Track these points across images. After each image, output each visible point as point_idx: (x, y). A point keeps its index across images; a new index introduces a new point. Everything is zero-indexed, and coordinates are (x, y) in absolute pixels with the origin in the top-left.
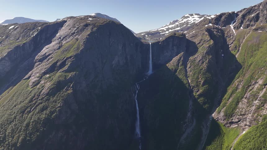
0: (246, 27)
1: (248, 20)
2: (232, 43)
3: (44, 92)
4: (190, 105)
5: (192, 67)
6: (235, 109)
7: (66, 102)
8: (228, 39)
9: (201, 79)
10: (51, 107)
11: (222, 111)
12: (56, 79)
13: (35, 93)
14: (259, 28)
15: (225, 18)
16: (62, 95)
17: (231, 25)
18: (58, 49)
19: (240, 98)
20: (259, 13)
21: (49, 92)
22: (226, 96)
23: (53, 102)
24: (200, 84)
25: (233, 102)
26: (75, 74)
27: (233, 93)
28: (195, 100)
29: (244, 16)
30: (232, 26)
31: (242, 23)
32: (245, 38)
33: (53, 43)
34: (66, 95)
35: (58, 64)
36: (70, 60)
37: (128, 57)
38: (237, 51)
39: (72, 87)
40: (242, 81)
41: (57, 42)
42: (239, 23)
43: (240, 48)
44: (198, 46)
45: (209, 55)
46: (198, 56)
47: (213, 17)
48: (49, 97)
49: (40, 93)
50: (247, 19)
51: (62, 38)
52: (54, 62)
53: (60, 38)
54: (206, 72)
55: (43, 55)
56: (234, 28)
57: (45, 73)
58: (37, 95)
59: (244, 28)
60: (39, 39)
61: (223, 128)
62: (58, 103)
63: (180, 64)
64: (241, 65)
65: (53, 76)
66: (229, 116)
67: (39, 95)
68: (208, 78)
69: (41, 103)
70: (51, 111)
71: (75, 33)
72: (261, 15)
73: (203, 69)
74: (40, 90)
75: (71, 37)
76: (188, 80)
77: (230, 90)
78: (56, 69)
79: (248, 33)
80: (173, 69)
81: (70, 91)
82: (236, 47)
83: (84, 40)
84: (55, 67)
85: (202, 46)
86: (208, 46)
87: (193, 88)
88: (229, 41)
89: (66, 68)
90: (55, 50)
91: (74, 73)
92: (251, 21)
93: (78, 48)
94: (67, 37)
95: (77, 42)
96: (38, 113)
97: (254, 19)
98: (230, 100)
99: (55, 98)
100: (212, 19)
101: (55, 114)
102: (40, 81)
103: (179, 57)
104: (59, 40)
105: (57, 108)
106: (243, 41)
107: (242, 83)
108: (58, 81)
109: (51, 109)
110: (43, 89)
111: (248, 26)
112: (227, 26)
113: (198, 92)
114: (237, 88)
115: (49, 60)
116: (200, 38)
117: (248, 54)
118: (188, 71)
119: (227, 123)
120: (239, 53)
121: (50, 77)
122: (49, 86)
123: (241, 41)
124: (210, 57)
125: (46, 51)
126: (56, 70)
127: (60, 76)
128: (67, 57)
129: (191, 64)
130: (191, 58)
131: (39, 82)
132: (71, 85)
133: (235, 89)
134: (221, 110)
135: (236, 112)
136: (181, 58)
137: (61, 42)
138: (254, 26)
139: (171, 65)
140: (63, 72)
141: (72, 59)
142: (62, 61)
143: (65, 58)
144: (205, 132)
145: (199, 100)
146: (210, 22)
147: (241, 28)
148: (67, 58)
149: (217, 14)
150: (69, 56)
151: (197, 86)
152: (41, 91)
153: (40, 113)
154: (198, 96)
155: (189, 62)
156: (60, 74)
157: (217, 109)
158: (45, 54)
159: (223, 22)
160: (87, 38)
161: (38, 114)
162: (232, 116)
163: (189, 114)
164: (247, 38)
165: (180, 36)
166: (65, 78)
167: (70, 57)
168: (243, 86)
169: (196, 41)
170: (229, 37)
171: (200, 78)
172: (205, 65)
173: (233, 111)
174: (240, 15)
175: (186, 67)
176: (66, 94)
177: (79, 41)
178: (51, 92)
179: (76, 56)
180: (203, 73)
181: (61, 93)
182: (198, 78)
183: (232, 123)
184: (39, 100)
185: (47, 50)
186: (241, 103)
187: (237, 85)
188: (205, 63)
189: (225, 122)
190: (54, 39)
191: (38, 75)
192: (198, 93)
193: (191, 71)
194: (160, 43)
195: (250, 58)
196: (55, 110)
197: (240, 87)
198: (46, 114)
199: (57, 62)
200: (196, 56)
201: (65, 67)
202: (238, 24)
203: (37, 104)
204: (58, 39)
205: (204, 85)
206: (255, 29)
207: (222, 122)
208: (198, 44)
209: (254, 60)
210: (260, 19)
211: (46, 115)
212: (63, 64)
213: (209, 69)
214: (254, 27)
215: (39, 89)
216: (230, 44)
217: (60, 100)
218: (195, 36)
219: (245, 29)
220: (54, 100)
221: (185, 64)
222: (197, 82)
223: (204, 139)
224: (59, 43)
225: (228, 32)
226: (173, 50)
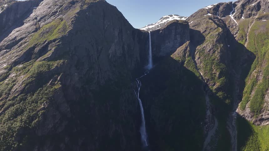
0: (248, 17)
1: (249, 9)
2: (237, 33)
3: (16, 89)
4: (207, 103)
5: (202, 58)
6: (262, 103)
7: (52, 101)
8: (231, 29)
9: (216, 70)
10: (30, 109)
11: (247, 107)
12: (35, 70)
13: (2, 91)
14: (263, 17)
15: (224, 8)
16: (46, 92)
17: (230, 16)
18: (34, 32)
19: (264, 90)
20: (260, 2)
21: (24, 88)
22: (245, 89)
23: (33, 102)
24: (215, 76)
25: (257, 95)
26: (63, 63)
27: (253, 85)
28: (213, 95)
29: (243, 6)
30: (232, 16)
31: (242, 13)
32: (250, 27)
33: (26, 25)
34: (52, 91)
35: (37, 50)
36: (53, 44)
37: (126, 47)
38: (244, 40)
39: (60, 80)
40: (261, 71)
41: (32, 23)
42: (240, 13)
43: (247, 38)
44: (204, 34)
45: (220, 43)
46: (207, 45)
47: (210, 7)
48: (25, 95)
49: (10, 90)
50: (248, 9)
51: (38, 18)
52: (29, 48)
53: (36, 18)
54: (220, 62)
55: (12, 40)
56: (235, 18)
57: (16, 63)
58: (6, 93)
59: (246, 17)
60: (4, 20)
61: (254, 126)
62: (41, 104)
63: (187, 55)
64: (254, 54)
65: (30, 67)
66: (257, 112)
67: (9, 94)
68: (224, 69)
69: (13, 105)
70: (30, 116)
71: (57, 12)
72: (263, 4)
73: (216, 59)
74: (10, 86)
75: (51, 17)
76: (199, 72)
77: (249, 82)
78: (33, 56)
79: (252, 23)
80: (179, 61)
81: (58, 86)
82: (242, 37)
83: (72, 20)
84: (32, 54)
85: (210, 34)
86: (217, 33)
87: (207, 82)
88: (233, 32)
89: (49, 54)
90: (29, 33)
91: (62, 61)
92: (252, 11)
93: (64, 29)
94: (47, 17)
95: (62, 22)
96: (9, 119)
97: (256, 8)
98: (253, 93)
99: (34, 97)
100: (210, 9)
101: (37, 120)
102: (10, 74)
103: (184, 47)
104: (35, 21)
105: (39, 111)
106: (248, 31)
107: (261, 74)
108: (38, 73)
109: (29, 112)
110: (14, 85)
111: (250, 15)
112: (227, 17)
113: (214, 85)
114: (257, 80)
115: (21, 45)
116: (205, 26)
117: (258, 43)
118: (197, 62)
119: (257, 120)
120: (247, 42)
121: (24, 68)
122: (24, 80)
123: (246, 30)
124: (222, 45)
125: (16, 34)
126: (33, 59)
127: (41, 66)
128: (50, 40)
129: (199, 54)
130: (199, 48)
131: (8, 76)
132: (59, 78)
133: (255, 80)
134: (245, 106)
135: (264, 106)
136: (187, 48)
137: (37, 23)
138: (257, 15)
139: (177, 54)
140: (44, 60)
141: (58, 42)
142: (42, 46)
143: (47, 42)
144: (234, 133)
145: (218, 95)
146: (208, 12)
147: (243, 18)
148: (50, 42)
149: (214, 5)
150: (52, 38)
151: (213, 78)
152: (12, 88)
153: (11, 120)
154: (215, 90)
155: (197, 53)
156: (41, 63)
157: (240, 104)
158: (16, 38)
159: (221, 12)
160: (75, 16)
161: (7, 121)
162: (260, 112)
163: (209, 113)
164: (252, 27)
165: (184, 23)
166: (49, 68)
167: (54, 40)
168: (264, 77)
169: (201, 29)
170: (231, 27)
171: (215, 70)
172: (217, 55)
173: (260, 106)
174: (239, 5)
175: (194, 58)
176: (51, 90)
177: (64, 21)
178: (27, 88)
179: (63, 39)
180: (216, 63)
181: (45, 89)
182: (211, 70)
183: (262, 120)
184: (10, 100)
185: (18, 33)
186: (266, 96)
187: (256, 76)
188: (216, 52)
189: (254, 120)
190: (28, 19)
191: (5, 66)
192: (215, 87)
193: (201, 62)
194: (160, 32)
195: (262, 47)
196: (36, 114)
197: (261, 78)
198: (21, 120)
199: (34, 48)
200: (204, 45)
201: (48, 54)
202: (238, 14)
203: (5, 106)
204: (33, 20)
205: (220, 77)
206: (258, 18)
207: (251, 120)
208: (204, 32)
209: (267, 49)
210: (262, 7)
211: (21, 123)
212: (44, 50)
213: (222, 59)
214: (257, 17)
215: (8, 84)
216: (234, 34)
217: (44, 99)
218: (198, 25)
219: (247, 19)
220: (34, 100)
221: (192, 55)
222: (211, 74)
223: (234, 141)
224: (36, 24)
225: (229, 22)
226: (176, 39)
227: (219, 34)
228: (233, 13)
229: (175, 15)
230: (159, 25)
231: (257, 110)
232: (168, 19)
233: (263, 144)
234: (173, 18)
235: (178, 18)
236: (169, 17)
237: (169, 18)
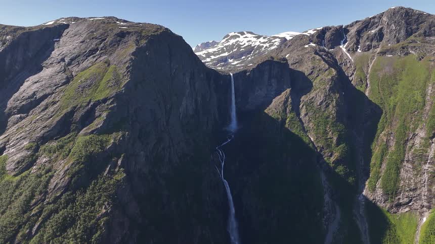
0: (367, 49)
1: (367, 38)
2: (353, 74)
3: (57, 184)
4: (323, 182)
5: (310, 114)
6: (397, 180)
7: (116, 201)
8: (344, 68)
9: (332, 133)
10: (85, 217)
11: (377, 186)
12: (80, 151)
13: (33, 188)
14: (388, 50)
15: (332, 35)
16: (104, 186)
17: (341, 47)
18: (64, 84)
19: (399, 162)
20: (382, 28)
21: (70, 182)
22: (373, 161)
23: (87, 204)
24: (332, 142)
25: (390, 170)
26: (123, 136)
27: (383, 154)
28: (330, 171)
29: (359, 33)
30: (343, 48)
31: (358, 43)
32: (371, 66)
33: (46, 73)
34: (114, 185)
35: (78, 116)
36: (104, 106)
38: (364, 86)
39: (122, 166)
40: (391, 133)
41: (57, 68)
42: (355, 43)
43: (368, 82)
44: (310, 77)
45: (334, 93)
46: (316, 95)
47: (312, 32)
48: (72, 194)
49: (46, 186)
50: (365, 37)
51: (67, 60)
52: (64, 111)
53: (63, 60)
54: (337, 121)
55: (29, 98)
56: (348, 51)
57: (44, 139)
58: (41, 193)
59: (364, 51)
60: (8, 61)
61: (388, 215)
62: (100, 206)
63: (288, 110)
64: (380, 108)
65: (70, 145)
66: (392, 194)
67: (46, 193)
68: (342, 131)
69: (56, 211)
70: (87, 228)
71: (97, 49)
72: (387, 32)
73: (331, 116)
74: (44, 179)
75: (89, 58)
76: (308, 136)
77: (376, 150)
78: (73, 127)
79: (372, 59)
80: (278, 119)
81: (120, 176)
82: (361, 81)
83: (127, 65)
84: (70, 123)
85: (319, 79)
86: (330, 77)
87: (321, 151)
88: (348, 73)
89: (98, 123)
90: (57, 86)
91: (120, 134)
92: (372, 41)
93: (117, 83)
94: (81, 58)
95: (111, 69)
96: (54, 236)
97: (377, 37)
98: (384, 166)
99: (87, 195)
100: (312, 36)
101: (99, 232)
102: (37, 158)
103: (284, 97)
104: (63, 64)
105: (99, 219)
106: (368, 71)
107: (392, 138)
108: (86, 156)
109: (85, 221)
110: (51, 177)
111: (369, 48)
112: (336, 48)
113: (331, 156)
114: (387, 146)
115: (46, 108)
116: (310, 65)
117: (383, 90)
118: (304, 121)
119: (392, 206)
120: (368, 89)
121: (62, 147)
122: (66, 168)
123: (365, 70)
124: (338, 95)
125: (34, 88)
126: (72, 131)
127: (87, 144)
128: (97, 99)
129: (306, 108)
130: (304, 98)
131: (35, 161)
132: (119, 162)
133: (385, 147)
134: (375, 185)
135: (401, 185)
136: (287, 99)
137: (67, 68)
138: (378, 47)
139: (274, 108)
140: (92, 132)
141: (111, 104)
142: (85, 110)
143: (92, 103)
144: (363, 226)
145: (337, 170)
146: (311, 41)
147: (359, 50)
148: (98, 103)
149: (318, 29)
150: (101, 97)
151: (329, 146)
152: (48, 182)
153: (59, 236)
154: (333, 163)
155: (303, 106)
156: (88, 137)
157: (367, 183)
158: (34, 94)
159: (329, 41)
160: (131, 59)
161: (53, 239)
162: (396, 194)
163: (327, 198)
164: (373, 66)
165: (282, 62)
166: (102, 147)
167: (105, 101)
168: (397, 142)
169: (305, 69)
170: (345, 65)
171: (330, 133)
172: (332, 110)
173: (395, 184)
174: (353, 31)
175: (298, 114)
176: (112, 183)
177: (112, 66)
178: (74, 183)
179: (117, 97)
180: (332, 123)
181: (101, 181)
182: (325, 133)
183: (399, 205)
184: (49, 203)
185: (38, 85)
186: (402, 170)
187: (385, 140)
188: (331, 106)
189: (388, 205)
190: (49, 61)
191: (26, 143)
192: (333, 159)
193: (310, 121)
194: (248, 74)
195: (390, 97)
196: (95, 223)
197: (393, 144)
198: (75, 235)
199: (72, 112)
200: (312, 94)
201: (96, 122)
202: (352, 45)
203: (44, 214)
204: (59, 62)
205: (338, 144)
206: (381, 52)
207: (384, 206)
208: (310, 74)
209: (397, 100)
210: (385, 36)
211: (76, 240)
212: (89, 117)
213: (340, 116)
214: (378, 50)
215: (39, 176)
216: (349, 75)
217: (103, 198)
218: (300, 62)
219: (365, 53)
220: (88, 201)
221: (296, 109)
222: (326, 139)
223: (366, 238)
224: (65, 71)
225: (341, 56)
226: (271, 85)
227: (332, 79)
228: (344, 43)
229: (248, 32)
230: (225, 48)
231: (392, 192)
232: (238, 39)
233: (404, 240)
234: (246, 37)
235: (254, 37)
236: (239, 35)
237: (239, 37)
